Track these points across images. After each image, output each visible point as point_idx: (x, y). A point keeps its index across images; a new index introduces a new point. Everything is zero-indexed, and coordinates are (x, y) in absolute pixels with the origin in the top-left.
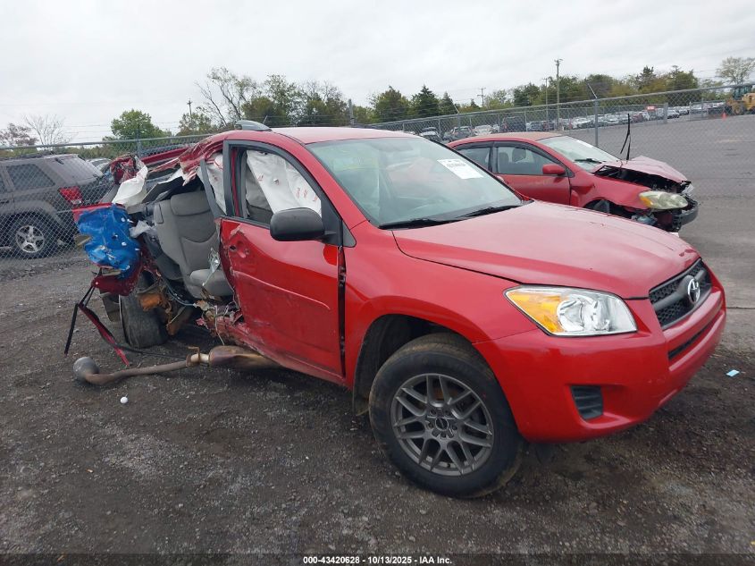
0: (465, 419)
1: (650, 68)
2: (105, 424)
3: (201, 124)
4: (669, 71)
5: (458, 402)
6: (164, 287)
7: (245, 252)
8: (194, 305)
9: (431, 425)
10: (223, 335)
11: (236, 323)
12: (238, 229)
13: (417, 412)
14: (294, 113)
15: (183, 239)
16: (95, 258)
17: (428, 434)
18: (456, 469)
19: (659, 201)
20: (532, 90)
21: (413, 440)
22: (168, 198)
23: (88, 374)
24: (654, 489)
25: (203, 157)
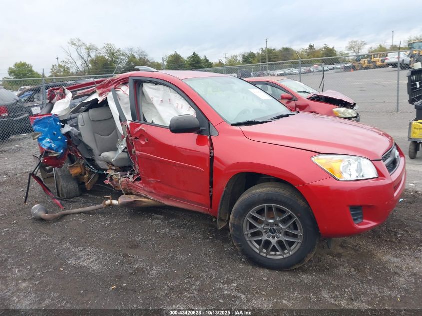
0: (287, 228)
1: (312, 45)
2: (61, 242)
3: (64, 70)
4: (323, 47)
5: (283, 219)
6: (83, 162)
7: (144, 141)
8: (104, 172)
9: (266, 232)
10: (124, 189)
11: (134, 182)
12: (140, 127)
13: (259, 225)
14: (120, 65)
15: (96, 134)
16: (45, 146)
17: (265, 237)
18: (280, 255)
19: (343, 113)
20: (252, 55)
21: (255, 241)
22: (87, 110)
23: (42, 214)
24: (380, 260)
25: (113, 86)
